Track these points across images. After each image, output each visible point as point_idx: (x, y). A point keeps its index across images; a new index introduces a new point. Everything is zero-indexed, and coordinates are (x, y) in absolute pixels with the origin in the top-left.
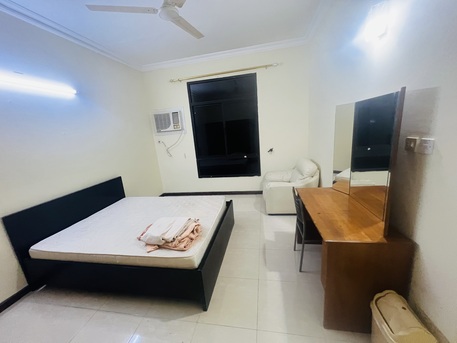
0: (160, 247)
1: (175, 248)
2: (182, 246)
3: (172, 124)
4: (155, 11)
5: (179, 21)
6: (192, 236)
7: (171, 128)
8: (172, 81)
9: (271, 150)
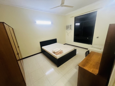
0: (54, 53)
1: (55, 54)
2: (56, 54)
3: (69, 28)
4: (59, 6)
5: (65, 6)
6: (59, 53)
7: (69, 29)
8: (71, 17)
9: (98, 37)
